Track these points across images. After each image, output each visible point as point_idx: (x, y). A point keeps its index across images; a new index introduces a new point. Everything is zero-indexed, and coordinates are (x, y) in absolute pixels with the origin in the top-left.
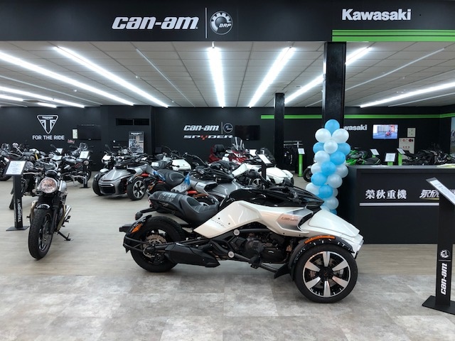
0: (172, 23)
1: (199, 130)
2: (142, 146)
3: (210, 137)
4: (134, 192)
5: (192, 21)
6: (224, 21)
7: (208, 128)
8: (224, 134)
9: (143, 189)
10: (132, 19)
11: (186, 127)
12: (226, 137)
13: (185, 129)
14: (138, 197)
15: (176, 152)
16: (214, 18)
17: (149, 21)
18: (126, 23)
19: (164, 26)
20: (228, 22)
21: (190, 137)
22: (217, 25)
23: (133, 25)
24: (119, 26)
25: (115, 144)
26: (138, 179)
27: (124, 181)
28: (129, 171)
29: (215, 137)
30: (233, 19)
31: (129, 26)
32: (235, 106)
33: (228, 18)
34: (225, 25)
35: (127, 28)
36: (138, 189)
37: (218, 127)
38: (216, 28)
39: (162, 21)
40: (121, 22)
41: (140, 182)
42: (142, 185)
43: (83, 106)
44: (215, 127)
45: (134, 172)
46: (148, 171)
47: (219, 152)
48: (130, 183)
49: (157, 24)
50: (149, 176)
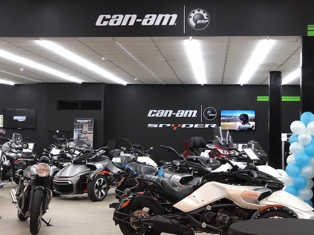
0: (152, 20)
1: (169, 115)
2: (90, 137)
3: (184, 126)
4: (96, 191)
5: (171, 18)
6: (202, 18)
7: (182, 113)
8: (205, 122)
9: (105, 188)
10: (115, 16)
11: (151, 111)
12: (207, 126)
13: (149, 115)
14: (99, 197)
15: (138, 146)
16: (192, 15)
17: (130, 18)
18: (109, 20)
19: (144, 23)
20: (205, 18)
21: (156, 126)
22: (195, 21)
23: (115, 22)
24: (102, 23)
25: (59, 135)
26: (100, 176)
27: (83, 178)
28: (88, 166)
29: (191, 126)
30: (210, 15)
31: (111, 23)
32: (220, 83)
33: (205, 15)
34: (203, 21)
35: (109, 24)
36: (99, 188)
37: (195, 112)
38: (193, 24)
39: (143, 18)
40: (104, 19)
41: (102, 179)
42: (104, 183)
43: (12, 83)
44: (191, 112)
45: (93, 168)
46: (109, 168)
47: (197, 148)
48: (90, 181)
49: (138, 20)
50: (110, 173)
